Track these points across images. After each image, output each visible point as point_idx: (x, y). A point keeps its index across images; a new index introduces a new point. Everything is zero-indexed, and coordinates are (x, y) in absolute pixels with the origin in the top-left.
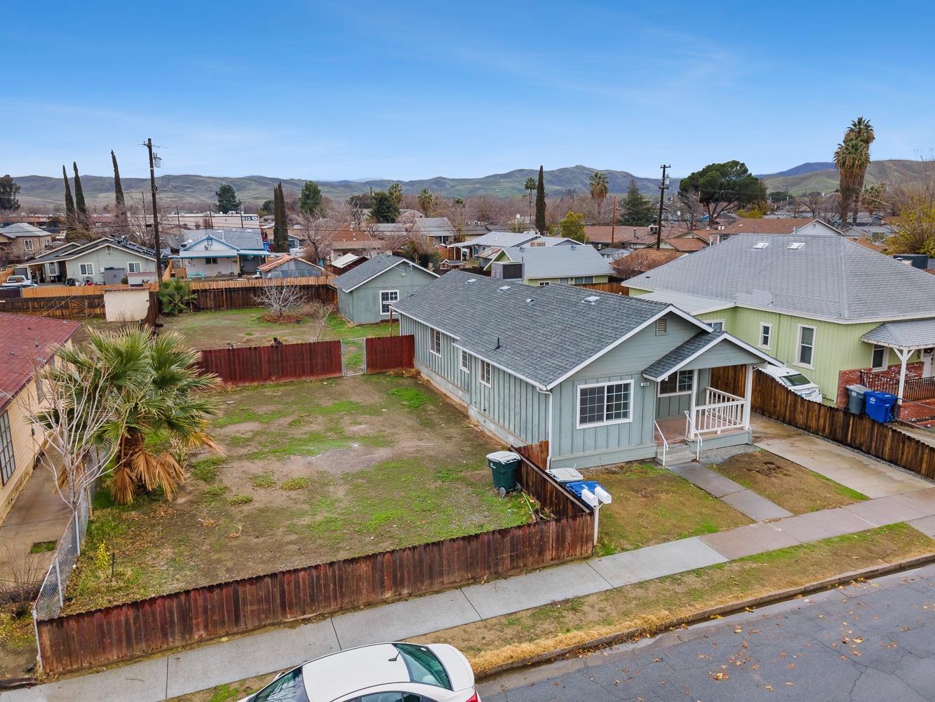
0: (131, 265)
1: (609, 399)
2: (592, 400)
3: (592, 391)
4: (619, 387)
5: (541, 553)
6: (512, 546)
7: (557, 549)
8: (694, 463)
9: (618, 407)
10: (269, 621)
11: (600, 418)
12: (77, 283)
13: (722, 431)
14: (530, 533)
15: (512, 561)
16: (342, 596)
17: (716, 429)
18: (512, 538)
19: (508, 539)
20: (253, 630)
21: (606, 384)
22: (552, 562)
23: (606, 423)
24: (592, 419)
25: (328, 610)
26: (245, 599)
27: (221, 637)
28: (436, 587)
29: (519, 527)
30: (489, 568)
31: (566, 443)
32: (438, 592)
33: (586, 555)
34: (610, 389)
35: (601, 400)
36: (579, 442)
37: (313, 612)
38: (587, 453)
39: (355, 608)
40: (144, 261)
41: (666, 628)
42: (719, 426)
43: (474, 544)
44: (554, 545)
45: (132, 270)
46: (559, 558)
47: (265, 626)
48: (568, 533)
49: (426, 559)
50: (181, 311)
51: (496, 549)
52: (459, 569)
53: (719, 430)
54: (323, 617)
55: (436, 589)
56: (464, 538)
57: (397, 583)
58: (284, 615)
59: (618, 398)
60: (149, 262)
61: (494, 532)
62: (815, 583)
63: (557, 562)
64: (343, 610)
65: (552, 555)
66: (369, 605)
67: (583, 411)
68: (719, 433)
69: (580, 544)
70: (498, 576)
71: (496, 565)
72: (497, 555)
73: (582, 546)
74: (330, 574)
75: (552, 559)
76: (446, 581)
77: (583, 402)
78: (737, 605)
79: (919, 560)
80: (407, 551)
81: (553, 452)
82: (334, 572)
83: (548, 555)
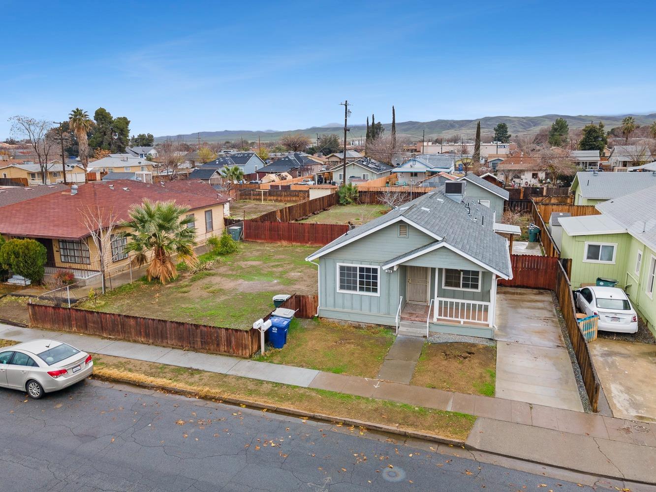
0: (364, 175)
1: (361, 277)
2: (349, 275)
3: (349, 268)
4: (368, 270)
5: (218, 345)
6: (201, 335)
7: (227, 346)
8: (424, 339)
9: (368, 284)
10: (97, 333)
11: (355, 289)
12: (336, 184)
13: (464, 323)
14: (210, 331)
15: (202, 344)
16: (125, 333)
17: (459, 319)
18: (201, 331)
19: (198, 331)
20: (92, 335)
21: (358, 266)
22: (225, 353)
23: (358, 292)
24: (349, 288)
25: (119, 337)
26: (88, 319)
27: (81, 333)
28: (164, 344)
29: (205, 326)
30: (190, 343)
31: (330, 300)
32: (164, 347)
33: (244, 356)
34: (362, 269)
35: (355, 276)
36: (339, 301)
37: (114, 336)
38: (345, 310)
39: (129, 341)
40: (371, 173)
41: (211, 399)
42: (462, 317)
43: (181, 327)
44: (225, 343)
45: (364, 178)
46: (229, 352)
47: (96, 335)
48: (233, 339)
49: (160, 327)
50: (348, 203)
51: (193, 334)
52: (175, 338)
53: (462, 321)
54: (116, 339)
55: (164, 345)
56: (177, 323)
57: (147, 336)
58: (103, 333)
59: (368, 277)
60: (374, 174)
61: (191, 324)
62: (324, 415)
63: (228, 354)
64: (124, 340)
65: (224, 348)
66: (135, 341)
67: (342, 281)
68: (462, 323)
69: (241, 348)
70: (196, 350)
71: (194, 343)
72: (193, 338)
73: (242, 350)
74: (119, 320)
75: (225, 352)
76: (169, 342)
77: (342, 275)
78: (260, 405)
79: (426, 436)
80: (150, 320)
81: (321, 304)
82: (120, 319)
83: (223, 348)
